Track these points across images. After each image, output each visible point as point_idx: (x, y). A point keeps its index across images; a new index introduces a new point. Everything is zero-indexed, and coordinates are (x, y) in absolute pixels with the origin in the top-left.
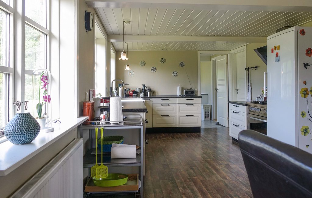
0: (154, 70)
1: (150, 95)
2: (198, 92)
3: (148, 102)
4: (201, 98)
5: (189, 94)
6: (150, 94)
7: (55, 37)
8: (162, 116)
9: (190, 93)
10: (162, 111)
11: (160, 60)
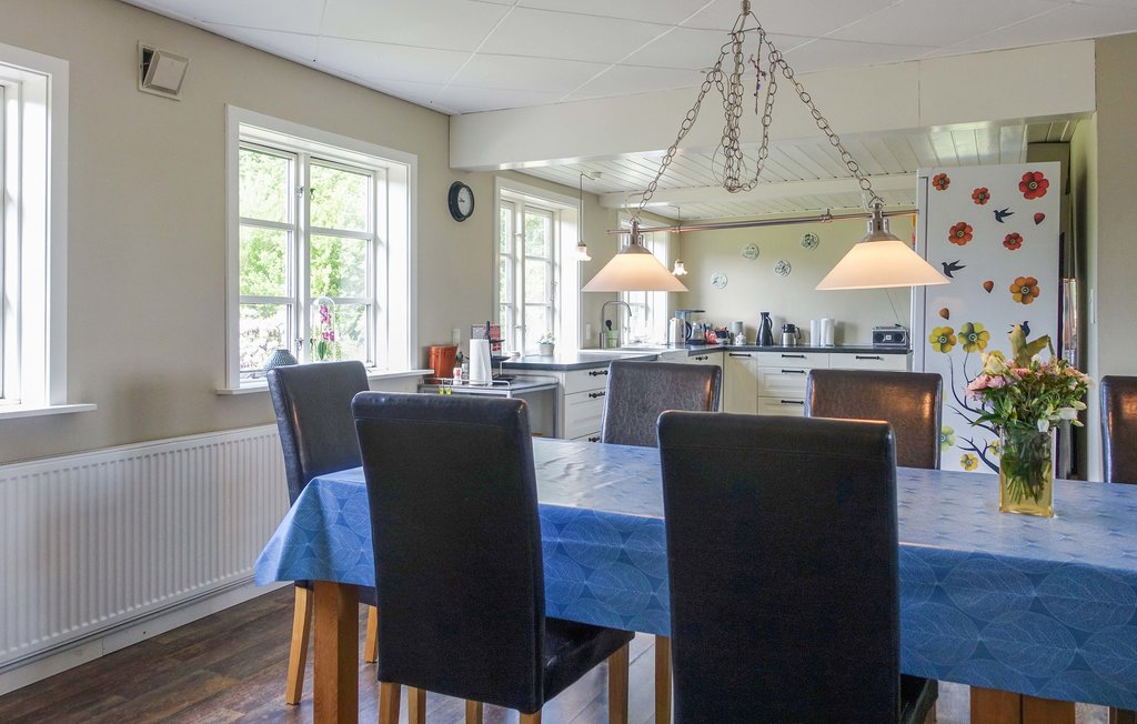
0: (784, 269)
1: (791, 344)
2: (908, 334)
3: (745, 362)
4: (905, 356)
5: (887, 342)
6: (790, 339)
7: (381, 242)
8: (783, 402)
9: (888, 337)
10: (784, 387)
11: (803, 238)
